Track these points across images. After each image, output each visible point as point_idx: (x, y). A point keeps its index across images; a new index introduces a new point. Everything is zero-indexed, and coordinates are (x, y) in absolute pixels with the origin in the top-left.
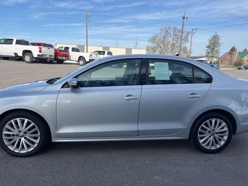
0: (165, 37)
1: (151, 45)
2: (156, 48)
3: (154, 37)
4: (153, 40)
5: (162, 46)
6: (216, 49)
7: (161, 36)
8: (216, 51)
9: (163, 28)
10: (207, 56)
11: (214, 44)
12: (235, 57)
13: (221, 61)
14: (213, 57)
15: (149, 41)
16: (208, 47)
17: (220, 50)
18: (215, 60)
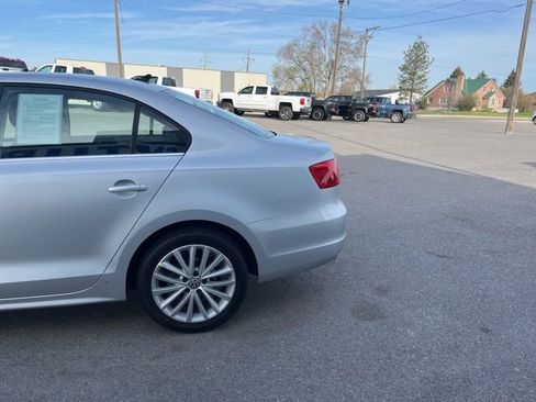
0: (313, 47)
1: (284, 63)
2: (295, 70)
3: (289, 47)
4: (287, 52)
5: (308, 67)
6: (420, 73)
7: (304, 44)
8: (420, 78)
9: (309, 25)
10: (401, 89)
11: (415, 63)
12: (459, 91)
13: (431, 100)
14: (412, 91)
15: (279, 54)
16: (404, 68)
17: (427, 76)
18: (417, 96)
